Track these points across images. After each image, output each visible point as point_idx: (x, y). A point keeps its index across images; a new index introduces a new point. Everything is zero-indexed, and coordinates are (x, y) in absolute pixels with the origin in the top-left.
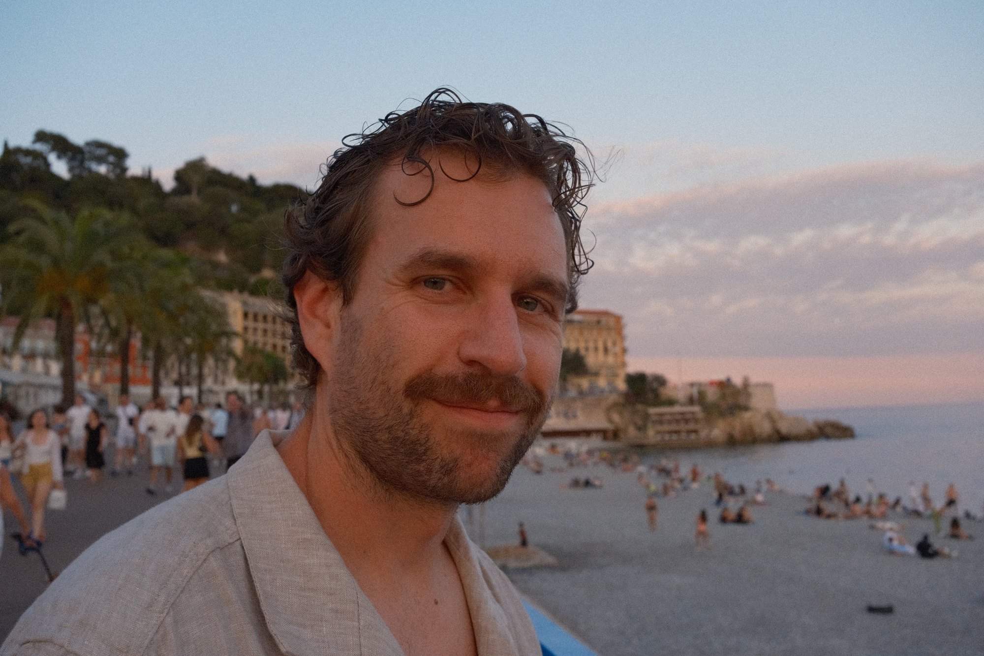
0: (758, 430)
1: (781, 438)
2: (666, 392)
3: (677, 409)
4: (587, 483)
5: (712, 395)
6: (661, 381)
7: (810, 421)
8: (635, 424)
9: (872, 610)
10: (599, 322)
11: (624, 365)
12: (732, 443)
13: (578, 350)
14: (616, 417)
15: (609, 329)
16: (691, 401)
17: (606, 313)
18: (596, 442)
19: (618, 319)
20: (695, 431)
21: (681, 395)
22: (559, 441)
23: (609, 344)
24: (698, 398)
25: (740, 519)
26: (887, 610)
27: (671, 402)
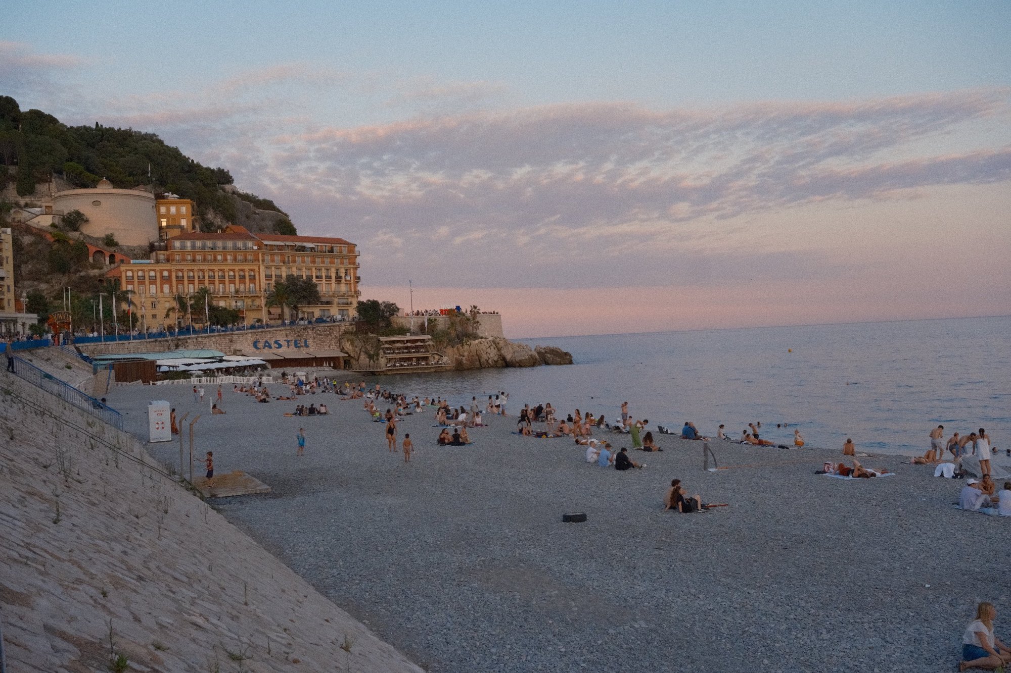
0: (484, 356)
1: (506, 364)
2: (398, 320)
3: (409, 337)
4: (312, 411)
5: (442, 323)
6: (392, 309)
7: (532, 348)
8: (366, 353)
9: (567, 519)
10: (331, 251)
11: (357, 293)
12: (460, 370)
13: (310, 278)
14: (348, 346)
15: (342, 257)
16: (422, 329)
17: (339, 241)
18: (326, 371)
19: (352, 247)
20: (426, 359)
21: (413, 324)
22: (289, 370)
23: (342, 273)
24: (428, 327)
25: (457, 440)
26: (581, 518)
27: (403, 331)
